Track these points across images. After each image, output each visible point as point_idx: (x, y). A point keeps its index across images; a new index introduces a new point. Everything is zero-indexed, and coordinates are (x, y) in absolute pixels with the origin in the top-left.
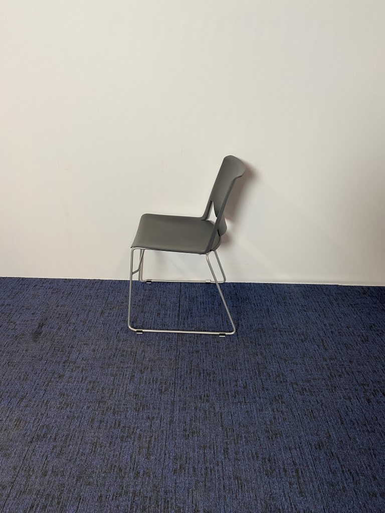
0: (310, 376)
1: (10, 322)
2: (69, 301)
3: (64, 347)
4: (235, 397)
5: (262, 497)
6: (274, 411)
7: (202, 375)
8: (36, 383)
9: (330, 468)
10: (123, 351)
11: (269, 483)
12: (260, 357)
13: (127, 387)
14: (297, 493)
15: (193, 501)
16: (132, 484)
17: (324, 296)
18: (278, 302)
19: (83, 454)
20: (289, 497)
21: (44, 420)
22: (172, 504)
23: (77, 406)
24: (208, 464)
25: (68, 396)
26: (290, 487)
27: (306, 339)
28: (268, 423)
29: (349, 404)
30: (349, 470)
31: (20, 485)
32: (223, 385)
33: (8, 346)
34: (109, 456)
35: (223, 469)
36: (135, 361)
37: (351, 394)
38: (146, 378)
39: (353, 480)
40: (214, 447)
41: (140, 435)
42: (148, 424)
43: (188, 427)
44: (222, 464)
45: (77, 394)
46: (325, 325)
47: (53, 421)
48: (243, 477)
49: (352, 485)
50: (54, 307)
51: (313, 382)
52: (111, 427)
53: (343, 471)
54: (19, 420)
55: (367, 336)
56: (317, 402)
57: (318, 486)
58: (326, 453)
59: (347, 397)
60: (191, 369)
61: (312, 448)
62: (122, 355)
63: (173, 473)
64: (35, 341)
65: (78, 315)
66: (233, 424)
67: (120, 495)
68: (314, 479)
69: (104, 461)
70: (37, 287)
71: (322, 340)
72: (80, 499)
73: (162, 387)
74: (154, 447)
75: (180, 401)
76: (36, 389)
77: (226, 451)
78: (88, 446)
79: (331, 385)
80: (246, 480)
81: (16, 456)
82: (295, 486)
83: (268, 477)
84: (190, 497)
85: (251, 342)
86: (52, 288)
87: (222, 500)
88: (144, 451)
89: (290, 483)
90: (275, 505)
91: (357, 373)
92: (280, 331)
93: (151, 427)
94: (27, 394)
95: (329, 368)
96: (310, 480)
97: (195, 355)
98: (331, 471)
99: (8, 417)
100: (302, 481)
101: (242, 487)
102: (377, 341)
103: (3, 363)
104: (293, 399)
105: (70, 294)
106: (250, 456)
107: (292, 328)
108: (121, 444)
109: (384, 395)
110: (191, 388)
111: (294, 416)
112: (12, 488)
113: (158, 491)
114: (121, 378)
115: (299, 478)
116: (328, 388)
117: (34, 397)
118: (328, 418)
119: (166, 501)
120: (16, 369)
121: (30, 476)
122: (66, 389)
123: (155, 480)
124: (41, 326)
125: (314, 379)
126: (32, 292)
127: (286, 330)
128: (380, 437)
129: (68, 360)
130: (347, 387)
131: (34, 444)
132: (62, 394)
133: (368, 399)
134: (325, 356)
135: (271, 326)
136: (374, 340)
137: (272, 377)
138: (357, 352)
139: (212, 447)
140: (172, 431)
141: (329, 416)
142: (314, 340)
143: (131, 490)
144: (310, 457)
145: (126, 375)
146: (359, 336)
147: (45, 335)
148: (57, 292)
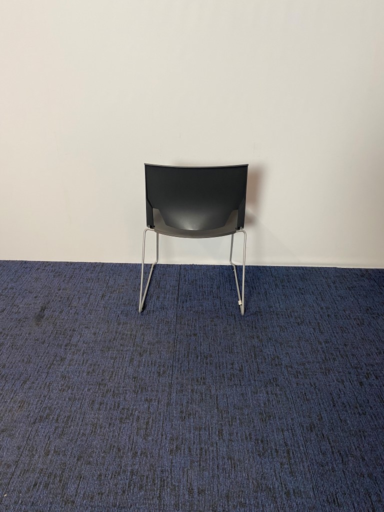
0: (305, 359)
1: (13, 305)
2: (70, 285)
3: (66, 330)
4: (231, 380)
5: (254, 476)
6: (268, 394)
7: (199, 358)
8: (39, 366)
9: (321, 450)
10: (123, 334)
11: (261, 463)
12: (256, 340)
13: (126, 370)
14: (288, 473)
15: (188, 480)
16: (130, 463)
17: (322, 278)
18: (276, 285)
19: (84, 434)
20: (280, 477)
21: (46, 401)
22: (168, 483)
23: (78, 388)
24: (203, 446)
25: (69, 378)
26: (281, 467)
27: (302, 322)
28: (263, 405)
29: (341, 387)
30: (338, 451)
31: (24, 464)
33: (12, 329)
34: (109, 437)
35: (217, 450)
36: (134, 344)
37: (344, 378)
38: (145, 361)
39: (342, 460)
40: (209, 429)
41: (138, 417)
42: (146, 406)
43: (184, 409)
44: (217, 445)
45: (78, 377)
46: (322, 308)
47: (55, 403)
48: (236, 457)
49: (341, 466)
50: (56, 291)
51: (307, 366)
52: (110, 409)
53: (333, 452)
54: (22, 402)
55: (363, 319)
56: (311, 385)
57: (308, 466)
58: (317, 435)
59: (340, 380)
60: (188, 352)
61: (303, 430)
62: (122, 339)
63: (169, 453)
64: (37, 324)
66: (228, 406)
67: (119, 474)
68: (304, 459)
69: (104, 441)
70: (39, 270)
71: (318, 323)
72: (81, 477)
73: (160, 370)
74: (152, 428)
75: (177, 383)
76: (39, 371)
77: (220, 432)
78: (89, 427)
79: (325, 368)
80: (239, 460)
81: (20, 436)
82: (286, 466)
83: (260, 457)
84: (185, 473)
85: (248, 325)
86: (54, 271)
87: (215, 479)
88: (142, 432)
89: (281, 464)
90: (266, 485)
91: (351, 356)
92: (277, 314)
93: (149, 409)
94: (30, 376)
95: (323, 352)
96: (300, 460)
97: (193, 338)
98: (321, 452)
99: (12, 398)
100: (293, 461)
101: (235, 467)
102: (372, 325)
103: (7, 346)
104: (287, 382)
105: (71, 277)
106: (244, 437)
107: (289, 311)
108: (120, 425)
109: (377, 378)
110: (188, 371)
111: (288, 398)
112: (16, 467)
113: (155, 471)
114: (121, 361)
115: (290, 458)
116: (322, 371)
117: (37, 380)
118: (320, 401)
119: (163, 481)
120: (20, 352)
121: (33, 455)
122: (68, 372)
123: (152, 460)
124: (43, 309)
125: (309, 362)
126: (35, 275)
127: (283, 313)
128: (370, 419)
129: (70, 343)
130: (341, 370)
131: (37, 425)
132: (64, 377)
133: (361, 382)
134: (321, 340)
135: (268, 309)
136: (370, 323)
137: (267, 360)
138: (352, 336)
139: (207, 429)
140: (169, 413)
141: (321, 399)
142: (310, 323)
143: (129, 469)
144: (302, 438)
145: (125, 358)
146: (355, 319)
147: (47, 319)
148: (59, 275)
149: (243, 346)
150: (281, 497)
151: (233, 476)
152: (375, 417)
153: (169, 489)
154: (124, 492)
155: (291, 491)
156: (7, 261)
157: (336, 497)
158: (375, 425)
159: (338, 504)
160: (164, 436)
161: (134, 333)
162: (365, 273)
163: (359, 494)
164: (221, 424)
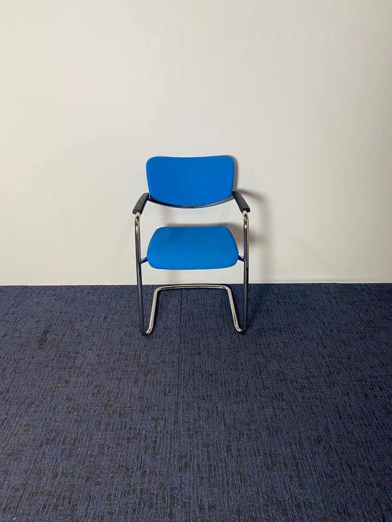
0: (309, 374)
1: (15, 330)
3: (69, 353)
4: (237, 397)
5: (264, 490)
6: (274, 409)
7: (205, 376)
8: (43, 390)
9: (329, 461)
10: (127, 355)
11: (270, 477)
12: (261, 356)
13: (131, 390)
14: (297, 485)
15: (198, 496)
16: (139, 482)
17: (323, 294)
18: (278, 302)
19: (91, 456)
20: (290, 490)
21: (52, 424)
22: (178, 500)
23: (84, 410)
24: (212, 462)
25: (74, 400)
26: (291, 480)
27: (305, 338)
28: (269, 420)
29: (347, 400)
30: (347, 462)
31: (32, 487)
32: (225, 385)
33: (14, 353)
34: (117, 457)
35: (226, 466)
36: (138, 364)
37: (349, 390)
38: (150, 381)
39: (351, 471)
40: (217, 446)
41: (146, 436)
42: (153, 425)
43: (192, 427)
44: (226, 461)
45: (83, 398)
46: (324, 323)
47: (62, 425)
48: (246, 472)
49: (350, 477)
50: (58, 315)
51: (312, 380)
52: (117, 429)
53: (341, 464)
54: (28, 425)
55: (365, 333)
57: (317, 479)
58: (324, 447)
59: (345, 393)
60: (193, 371)
61: (311, 443)
62: (126, 359)
63: (178, 470)
64: (41, 348)
65: (81, 321)
66: (235, 422)
67: (129, 492)
68: (313, 471)
69: (112, 462)
70: (40, 295)
71: (321, 338)
72: (90, 498)
73: (165, 389)
74: (160, 446)
75: (183, 402)
76: (43, 395)
77: (229, 448)
78: (97, 448)
79: (330, 381)
80: (249, 475)
81: (27, 459)
82: (295, 479)
83: (269, 471)
84: (195, 491)
85: (252, 342)
86: (55, 295)
87: (225, 495)
88: (150, 451)
89: (291, 477)
90: (276, 498)
91: (355, 369)
92: (280, 331)
93: (156, 428)
94: (35, 400)
95: (327, 366)
96: (309, 472)
97: (197, 356)
98: (330, 464)
99: (17, 422)
100: (301, 474)
101: (244, 481)
102: (374, 338)
103: (10, 371)
104: (292, 397)
105: (73, 300)
106: (252, 452)
107: (291, 328)
108: (127, 445)
109: (381, 389)
110: (194, 389)
111: (294, 413)
112: (24, 490)
113: (165, 488)
114: (126, 381)
115: (299, 472)
116: (327, 384)
117: (41, 403)
118: (326, 414)
119: (172, 498)
120: (23, 376)
121: (41, 479)
122: (73, 394)
123: (161, 478)
124: (45, 333)
125: (313, 376)
126: (36, 300)
127: (286, 329)
128: (376, 430)
129: (73, 366)
130: (345, 383)
131: (44, 447)
133: (366, 394)
134: (324, 354)
135: (271, 326)
136: (372, 337)
137: (272, 376)
138: (355, 349)
139: (215, 445)
140: (177, 431)
141: (328, 412)
142: (313, 338)
143: (139, 488)
144: (310, 451)
145: (130, 378)
146: (357, 333)
147: (50, 342)
148: (60, 299)
149: (247, 363)
150: (292, 510)
152: (381, 427)
153: (179, 506)
154: (134, 511)
155: (302, 503)
156: (7, 286)
157: (346, 507)
158: (382, 436)
159: (349, 514)
160: (172, 454)
161: (138, 353)
162: (365, 288)
163: (369, 504)
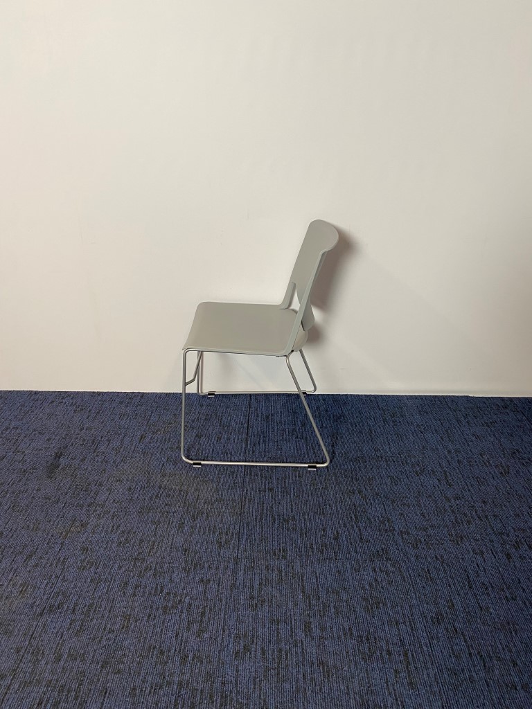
0: (426, 523)
1: (16, 451)
2: (97, 422)
3: (89, 484)
4: (322, 552)
5: (357, 690)
6: (375, 571)
7: (277, 522)
8: (50, 535)
9: (452, 651)
10: (170, 489)
11: (367, 670)
12: (358, 496)
13: (173, 539)
14: (406, 684)
15: (260, 695)
16: (178, 672)
17: (448, 411)
18: (385, 421)
19: (111, 631)
20: (395, 690)
21: (59, 584)
22: (231, 700)
23: (105, 565)
24: (282, 645)
25: (92, 551)
26: (396, 676)
27: (422, 471)
28: (368, 587)
29: (480, 560)
30: (478, 653)
31: (25, 673)
33: (13, 484)
34: (147, 634)
35: (303, 652)
36: (185, 503)
37: (483, 548)
38: (200, 527)
39: (485, 666)
40: (291, 622)
41: (190, 605)
42: (201, 589)
43: (256, 593)
44: (302, 644)
45: (105, 549)
46: (449, 452)
47: (72, 586)
48: (331, 662)
49: (482, 674)
50: (77, 431)
51: (430, 531)
52: (150, 593)
53: (470, 654)
54: (24, 584)
55: (508, 467)
56: (436, 558)
57: (435, 675)
58: (446, 629)
59: (477, 551)
60: (261, 514)
62: (168, 496)
63: (234, 656)
64: (49, 477)
65: (109, 440)
66: (318, 589)
67: (161, 687)
68: (429, 664)
69: (139, 640)
70: (55, 403)
71: (445, 472)
72: (106, 692)
73: (221, 538)
74: (209, 621)
75: (246, 557)
76: (49, 542)
77: (308, 626)
78: (119, 621)
79: (456, 534)
80: (335, 667)
81: (21, 633)
82: (402, 675)
83: (365, 662)
84: (257, 687)
85: (346, 476)
86: (75, 404)
87: (301, 695)
88: (195, 627)
89: (396, 671)
90: (374, 701)
91: (493, 518)
92: (386, 461)
93: (205, 594)
94: (37, 549)
95: (453, 511)
96: (423, 666)
97: (268, 494)
98: (454, 654)
99: (11, 580)
100: (412, 667)
101: (328, 676)
102: (522, 474)
103: (6, 508)
104: (402, 554)
105: (99, 412)
106: (341, 633)
107: (403, 456)
108: (163, 617)
109: (530, 548)
110: (261, 540)
111: (404, 577)
112: (13, 677)
113: (213, 682)
114: (166, 526)
115: (408, 664)
116: (452, 539)
117: (47, 553)
118: (450, 580)
119: (224, 696)
120: (23, 515)
121: (39, 661)
122: (91, 542)
123: (209, 667)
124: (58, 456)
125: (432, 526)
126: (48, 411)
127: (395, 459)
128: (523, 606)
129: (94, 502)
130: (479, 537)
131: (45, 617)
132: (85, 549)
133: (508, 554)
134: (449, 495)
135: (374, 453)
136: (517, 471)
137: (373, 524)
138: (493, 489)
139: (288, 621)
140: (234, 599)
141: (452, 578)
142: (433, 472)
143: (176, 679)
144: (425, 634)
145: (172, 522)
146: (496, 466)
147: (64, 469)
148: (81, 410)
149: (338, 505)
151: (326, 689)
152: (530, 603)
156: (10, 391)
158: (531, 615)
160: (227, 633)
161: (185, 488)
162: (508, 403)
164: (309, 615)
